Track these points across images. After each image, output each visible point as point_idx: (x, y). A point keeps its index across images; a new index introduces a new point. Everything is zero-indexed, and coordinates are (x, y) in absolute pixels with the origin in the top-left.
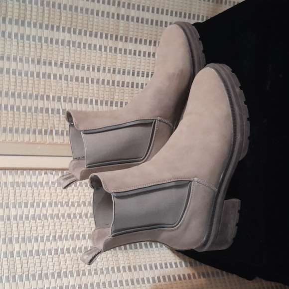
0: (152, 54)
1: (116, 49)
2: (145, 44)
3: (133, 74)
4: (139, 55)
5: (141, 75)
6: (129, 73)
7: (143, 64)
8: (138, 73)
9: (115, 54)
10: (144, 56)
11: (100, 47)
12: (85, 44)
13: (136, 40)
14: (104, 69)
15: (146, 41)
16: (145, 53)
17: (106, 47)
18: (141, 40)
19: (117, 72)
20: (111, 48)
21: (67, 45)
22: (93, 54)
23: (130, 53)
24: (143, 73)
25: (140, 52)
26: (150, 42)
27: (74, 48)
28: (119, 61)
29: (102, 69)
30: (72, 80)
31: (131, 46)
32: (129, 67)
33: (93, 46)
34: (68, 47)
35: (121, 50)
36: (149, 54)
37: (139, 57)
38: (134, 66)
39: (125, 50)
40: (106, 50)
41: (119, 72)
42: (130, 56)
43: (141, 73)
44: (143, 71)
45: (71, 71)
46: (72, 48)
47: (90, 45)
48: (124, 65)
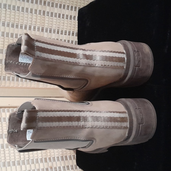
0: (73, 17)
1: (44, 12)
2: (68, 9)
3: (58, 33)
4: (63, 18)
5: (64, 33)
6: (54, 31)
7: (65, 25)
8: (62, 32)
9: (44, 16)
10: (67, 18)
11: (32, 10)
12: (18, 7)
13: (61, 5)
14: (34, 28)
15: (68, 6)
16: (67, 16)
17: (36, 10)
18: (64, 6)
19: (45, 30)
20: (40, 11)
21: (4, 8)
22: (26, 16)
23: (56, 16)
24: (66, 32)
25: (63, 15)
26: (72, 7)
27: (9, 10)
28: (47, 22)
29: (32, 27)
30: (7, 36)
31: (56, 10)
32: (54, 27)
33: (25, 9)
34: (5, 10)
35: (48, 13)
36: (71, 17)
37: (63, 19)
38: (59, 26)
39: (52, 13)
40: (36, 13)
41: (47, 31)
42: (56, 18)
43: (64, 31)
44: (66, 30)
45: (7, 28)
46: (8, 10)
47: (23, 8)
48: (51, 25)
